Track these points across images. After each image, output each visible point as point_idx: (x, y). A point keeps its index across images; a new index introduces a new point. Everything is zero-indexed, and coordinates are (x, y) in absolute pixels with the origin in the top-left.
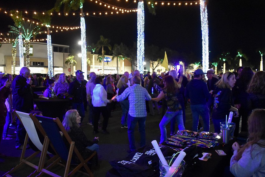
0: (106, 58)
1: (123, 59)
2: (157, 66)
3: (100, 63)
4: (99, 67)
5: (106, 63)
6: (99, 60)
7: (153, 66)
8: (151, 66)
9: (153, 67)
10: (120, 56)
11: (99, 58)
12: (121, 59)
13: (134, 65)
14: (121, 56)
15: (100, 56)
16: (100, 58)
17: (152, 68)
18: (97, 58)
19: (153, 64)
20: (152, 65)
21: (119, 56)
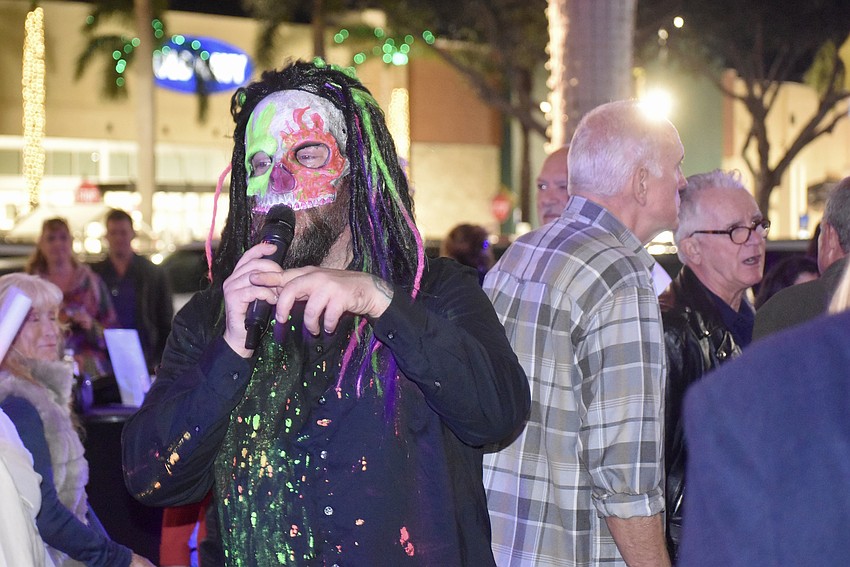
0: (180, 40)
1: (400, 58)
2: (808, 136)
3: (113, 112)
4: (106, 155)
5: (190, 101)
6: (97, 67)
7: (759, 132)
8: (740, 138)
9: (764, 150)
10: (352, 18)
11: (96, 45)
12: (370, 55)
13: (526, 131)
14: (375, 18)
15: (110, 27)
16: (114, 42)
17: (753, 154)
18: (72, 44)
19: (759, 111)
20: (743, 118)
21: (338, 28)
